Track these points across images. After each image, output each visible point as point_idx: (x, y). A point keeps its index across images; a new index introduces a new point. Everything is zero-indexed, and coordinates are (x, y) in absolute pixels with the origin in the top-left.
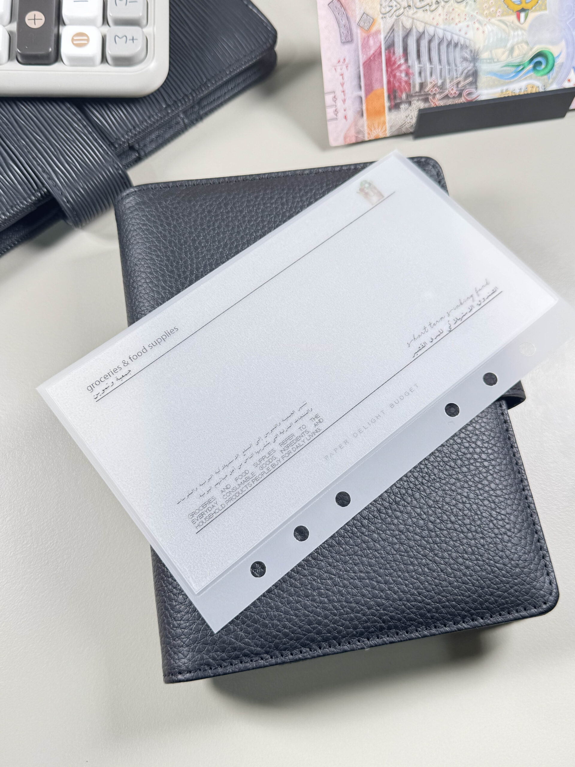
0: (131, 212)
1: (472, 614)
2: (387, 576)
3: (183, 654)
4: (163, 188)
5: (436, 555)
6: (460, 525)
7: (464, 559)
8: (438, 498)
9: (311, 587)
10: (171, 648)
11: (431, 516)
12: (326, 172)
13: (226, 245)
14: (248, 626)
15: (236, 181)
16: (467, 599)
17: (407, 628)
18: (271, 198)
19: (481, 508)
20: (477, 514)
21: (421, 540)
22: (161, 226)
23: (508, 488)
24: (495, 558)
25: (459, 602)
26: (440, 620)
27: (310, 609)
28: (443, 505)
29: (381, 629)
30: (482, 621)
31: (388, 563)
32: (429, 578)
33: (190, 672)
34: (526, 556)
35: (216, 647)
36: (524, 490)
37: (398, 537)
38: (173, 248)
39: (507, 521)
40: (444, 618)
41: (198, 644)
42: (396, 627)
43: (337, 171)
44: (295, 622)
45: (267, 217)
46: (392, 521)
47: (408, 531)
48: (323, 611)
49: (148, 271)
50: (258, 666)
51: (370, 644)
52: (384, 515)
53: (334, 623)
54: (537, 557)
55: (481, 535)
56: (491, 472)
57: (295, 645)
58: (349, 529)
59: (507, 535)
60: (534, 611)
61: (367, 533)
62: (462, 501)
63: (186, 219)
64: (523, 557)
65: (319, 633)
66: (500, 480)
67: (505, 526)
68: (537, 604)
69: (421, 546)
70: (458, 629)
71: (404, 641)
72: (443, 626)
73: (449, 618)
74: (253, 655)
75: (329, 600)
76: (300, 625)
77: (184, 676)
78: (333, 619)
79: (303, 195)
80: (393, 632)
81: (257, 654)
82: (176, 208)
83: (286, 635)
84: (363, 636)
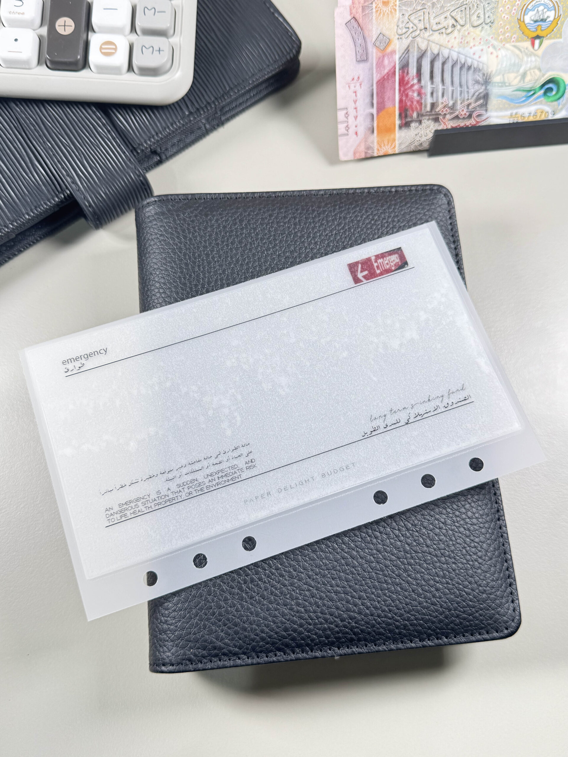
0: (150, 222)
1: (437, 634)
2: (362, 592)
3: (168, 648)
4: (183, 199)
5: (409, 576)
6: (435, 549)
7: (435, 581)
8: (416, 522)
9: (290, 597)
10: (157, 641)
11: (408, 538)
12: (340, 194)
13: (237, 261)
14: (229, 628)
15: (252, 198)
16: (435, 619)
17: (375, 641)
18: (285, 217)
19: (456, 534)
20: (452, 541)
21: (396, 561)
22: (178, 239)
23: (484, 517)
24: (464, 583)
25: (426, 621)
26: (407, 636)
27: (288, 617)
28: (421, 529)
29: (352, 640)
30: (446, 640)
31: (363, 580)
32: (400, 597)
33: (173, 665)
34: (494, 583)
35: (198, 645)
36: (499, 519)
37: (375, 556)
38: (187, 261)
39: (479, 549)
40: (410, 635)
41: (182, 640)
42: (366, 640)
43: (351, 194)
44: (273, 628)
45: (279, 237)
46: (371, 540)
47: (386, 551)
48: (299, 620)
49: (163, 281)
50: (235, 665)
51: (340, 653)
52: (364, 535)
53: (308, 632)
54: (504, 585)
55: (454, 560)
56: (469, 501)
57: (270, 649)
58: (331, 545)
59: (478, 562)
60: (495, 634)
61: (346, 550)
62: (439, 526)
63: (202, 233)
64: (490, 584)
65: (293, 639)
66: (477, 509)
67: (477, 553)
68: (499, 629)
69: (396, 567)
70: (422, 645)
71: (372, 652)
72: (409, 642)
73: (415, 635)
74: (231, 655)
75: (306, 610)
76: (277, 631)
77: (167, 668)
78: (308, 627)
79: (315, 216)
80: (362, 644)
81: (235, 654)
82: (193, 221)
83: (263, 639)
84: (334, 645)
